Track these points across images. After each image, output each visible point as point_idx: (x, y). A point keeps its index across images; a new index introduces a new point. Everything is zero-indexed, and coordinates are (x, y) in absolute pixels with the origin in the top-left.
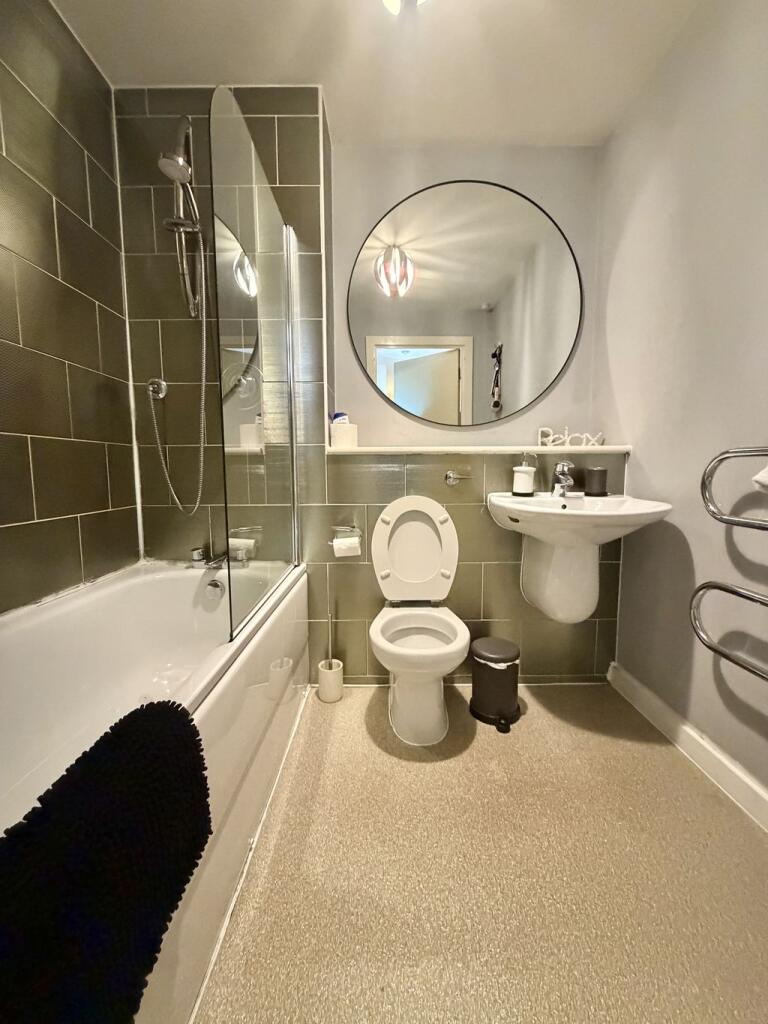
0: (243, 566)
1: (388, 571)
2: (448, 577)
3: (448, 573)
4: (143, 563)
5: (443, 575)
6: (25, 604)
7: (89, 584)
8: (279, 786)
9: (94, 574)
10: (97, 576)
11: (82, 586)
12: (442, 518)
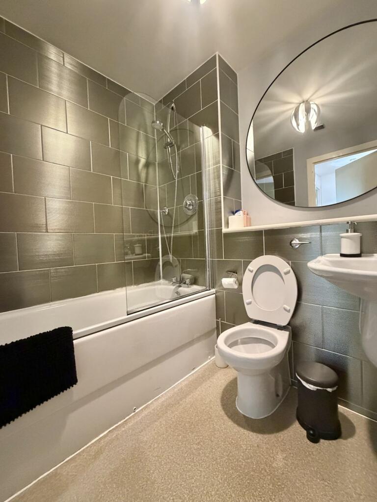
0: (188, 287)
1: (250, 300)
2: (289, 311)
3: (288, 308)
4: (162, 281)
5: (285, 309)
6: (110, 290)
7: (135, 286)
8: (165, 394)
9: (137, 283)
10: (139, 284)
11: (132, 287)
12: (285, 270)
